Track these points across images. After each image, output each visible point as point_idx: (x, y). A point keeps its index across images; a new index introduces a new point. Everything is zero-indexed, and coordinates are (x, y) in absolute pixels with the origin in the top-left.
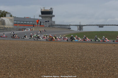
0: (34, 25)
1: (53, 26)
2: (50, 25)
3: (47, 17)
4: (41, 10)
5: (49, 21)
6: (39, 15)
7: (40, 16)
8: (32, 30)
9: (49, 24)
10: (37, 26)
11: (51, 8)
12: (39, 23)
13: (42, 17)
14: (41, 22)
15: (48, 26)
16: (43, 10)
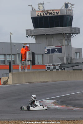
0: (10, 67)
1: (77, 64)
2: (65, 62)
3: (53, 35)
4: (33, 11)
5: (60, 51)
6: (27, 31)
7: (29, 33)
8: (5, 83)
9: (62, 59)
10: (23, 67)
11: (66, 5)
12: (29, 57)
13: (37, 36)
14: (33, 54)
15: (57, 67)
16: (38, 13)
